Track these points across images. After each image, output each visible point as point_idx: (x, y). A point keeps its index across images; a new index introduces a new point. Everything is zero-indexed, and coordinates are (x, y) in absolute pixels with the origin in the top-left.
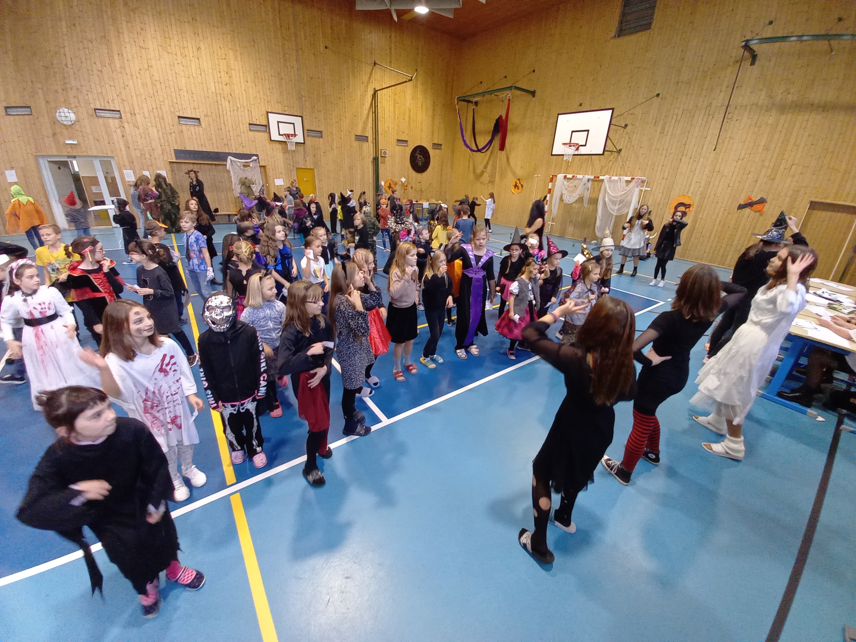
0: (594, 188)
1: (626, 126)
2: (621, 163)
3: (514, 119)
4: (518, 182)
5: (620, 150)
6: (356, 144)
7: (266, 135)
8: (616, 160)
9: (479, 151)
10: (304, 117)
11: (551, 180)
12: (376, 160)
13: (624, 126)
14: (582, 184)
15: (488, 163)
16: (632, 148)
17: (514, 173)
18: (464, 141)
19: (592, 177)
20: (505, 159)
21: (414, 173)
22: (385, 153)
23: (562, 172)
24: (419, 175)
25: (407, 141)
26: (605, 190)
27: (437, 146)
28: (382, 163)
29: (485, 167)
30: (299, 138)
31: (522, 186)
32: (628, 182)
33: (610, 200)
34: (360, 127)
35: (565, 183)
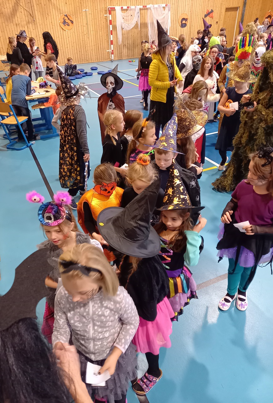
4: (66, 18)
11: (110, 12)
19: (142, 7)
26: (152, 15)
31: (72, 22)
35: (124, 13)
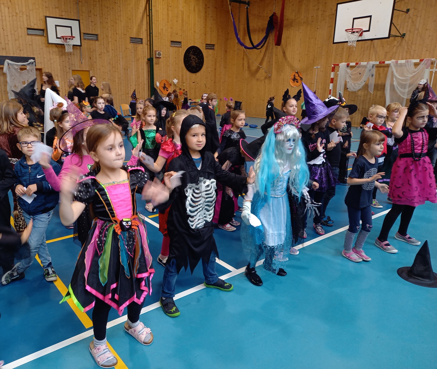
0: (379, 74)
1: (408, 10)
2: (406, 47)
3: (289, 14)
4: (297, 75)
5: (404, 35)
6: (131, 46)
7: (43, 39)
8: (400, 45)
9: (254, 47)
10: (81, 21)
11: (333, 70)
12: (150, 61)
13: (405, 11)
14: (367, 70)
15: (263, 59)
16: (416, 32)
17: (292, 67)
18: (238, 40)
19: (378, 63)
20: (281, 54)
21: (188, 72)
22: (159, 54)
23: (344, 60)
24: (193, 75)
25: (180, 42)
26: (393, 75)
27: (210, 46)
28: (156, 64)
29: (261, 63)
30: (77, 41)
31: (301, 79)
32: (416, 65)
33: (399, 84)
34: (135, 29)
35: (349, 70)
